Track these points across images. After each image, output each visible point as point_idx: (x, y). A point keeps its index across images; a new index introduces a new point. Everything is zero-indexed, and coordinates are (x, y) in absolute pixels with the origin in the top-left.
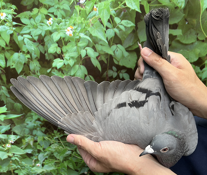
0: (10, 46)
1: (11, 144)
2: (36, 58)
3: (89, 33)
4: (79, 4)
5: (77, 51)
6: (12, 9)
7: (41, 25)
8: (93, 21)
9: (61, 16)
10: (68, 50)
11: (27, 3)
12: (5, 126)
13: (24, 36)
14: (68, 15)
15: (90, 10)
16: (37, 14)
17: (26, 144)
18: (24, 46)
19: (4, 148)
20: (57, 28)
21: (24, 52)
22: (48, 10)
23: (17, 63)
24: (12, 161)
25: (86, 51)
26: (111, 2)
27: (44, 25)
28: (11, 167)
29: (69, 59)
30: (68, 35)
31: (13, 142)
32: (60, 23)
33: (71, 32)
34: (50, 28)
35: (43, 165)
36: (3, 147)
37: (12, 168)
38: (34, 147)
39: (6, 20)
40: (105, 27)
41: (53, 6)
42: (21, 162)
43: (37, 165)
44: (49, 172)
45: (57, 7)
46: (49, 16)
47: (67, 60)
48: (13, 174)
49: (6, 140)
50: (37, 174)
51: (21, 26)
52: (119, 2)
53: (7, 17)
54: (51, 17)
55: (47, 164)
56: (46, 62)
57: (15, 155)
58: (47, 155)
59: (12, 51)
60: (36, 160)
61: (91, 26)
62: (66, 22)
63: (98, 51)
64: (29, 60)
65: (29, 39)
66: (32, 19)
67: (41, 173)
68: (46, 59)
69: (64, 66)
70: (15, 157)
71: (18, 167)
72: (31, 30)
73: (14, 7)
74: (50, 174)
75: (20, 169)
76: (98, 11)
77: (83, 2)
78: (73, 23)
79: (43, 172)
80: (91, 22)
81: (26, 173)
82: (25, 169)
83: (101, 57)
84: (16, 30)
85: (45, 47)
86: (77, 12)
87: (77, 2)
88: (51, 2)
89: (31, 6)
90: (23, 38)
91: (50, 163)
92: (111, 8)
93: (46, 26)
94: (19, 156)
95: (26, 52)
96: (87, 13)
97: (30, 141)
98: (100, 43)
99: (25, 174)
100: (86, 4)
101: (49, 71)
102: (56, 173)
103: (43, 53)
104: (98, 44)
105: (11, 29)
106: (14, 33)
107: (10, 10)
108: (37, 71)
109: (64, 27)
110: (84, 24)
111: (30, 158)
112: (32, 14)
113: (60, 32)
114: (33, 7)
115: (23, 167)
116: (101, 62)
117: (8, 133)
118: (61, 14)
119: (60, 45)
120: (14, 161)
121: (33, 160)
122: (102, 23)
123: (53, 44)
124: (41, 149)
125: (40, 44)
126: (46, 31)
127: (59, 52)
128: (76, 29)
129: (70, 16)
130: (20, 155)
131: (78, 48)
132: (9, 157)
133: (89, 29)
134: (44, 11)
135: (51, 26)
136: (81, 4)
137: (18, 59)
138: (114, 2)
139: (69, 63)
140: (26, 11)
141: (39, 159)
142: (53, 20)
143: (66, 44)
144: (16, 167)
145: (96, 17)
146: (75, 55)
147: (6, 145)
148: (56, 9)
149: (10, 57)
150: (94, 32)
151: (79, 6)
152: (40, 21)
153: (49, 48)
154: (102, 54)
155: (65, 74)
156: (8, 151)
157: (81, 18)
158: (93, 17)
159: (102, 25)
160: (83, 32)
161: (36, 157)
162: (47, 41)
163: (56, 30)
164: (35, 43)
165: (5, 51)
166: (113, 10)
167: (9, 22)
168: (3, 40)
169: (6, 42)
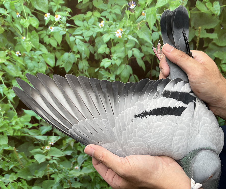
0: (61, 46)
1: (50, 146)
2: (85, 58)
3: (136, 35)
4: (130, 9)
5: (125, 51)
6: (67, 12)
7: (93, 27)
8: (141, 25)
9: (113, 19)
10: (116, 50)
11: (81, 7)
12: (46, 127)
13: (76, 37)
14: (119, 18)
15: (139, 15)
16: (91, 17)
17: (67, 145)
18: (75, 46)
19: (43, 151)
20: (108, 30)
21: (74, 52)
22: (101, 13)
23: (67, 63)
24: (50, 164)
25: (133, 52)
26: (157, 9)
27: (96, 28)
28: (48, 171)
29: (117, 59)
30: (117, 37)
31: (53, 144)
32: (110, 26)
33: (120, 34)
34: (101, 30)
35: (81, 168)
36: (42, 149)
37: (48, 173)
38: (74, 148)
39: (60, 22)
40: (151, 30)
41: (106, 10)
42: (59, 165)
43: (76, 167)
44: (87, 175)
45: (109, 11)
46: (101, 19)
47: (114, 60)
48: (49, 179)
49: (45, 141)
50: (75, 177)
51: (73, 27)
52: (164, 9)
53: (62, 19)
54: (103, 20)
55: (86, 166)
56: (95, 62)
57: (54, 158)
58: (87, 156)
59: (63, 51)
60: (74, 162)
61: (139, 29)
62: (116, 24)
63: (144, 51)
64: (79, 60)
65: (81, 40)
66: (85, 22)
67: (78, 177)
68: (95, 59)
69: (111, 66)
70: (54, 159)
71: (55, 171)
72: (83, 31)
73: (69, 10)
74: (88, 177)
75: (57, 173)
76: (146, 16)
77: (133, 8)
78: (122, 26)
79: (81, 175)
80: (139, 25)
81: (63, 177)
82: (63, 173)
83: (146, 58)
84: (68, 32)
85: (95, 47)
86: (127, 17)
87: (127, 7)
88: (105, 6)
89: (85, 10)
90: (74, 39)
91: (89, 165)
92: (157, 14)
93: (98, 28)
94: (57, 159)
95: (76, 52)
96: (136, 17)
97: (71, 142)
98: (146, 44)
99: (61, 178)
100: (135, 10)
101: (96, 70)
102: (94, 175)
103: (93, 53)
104: (144, 45)
105: (64, 30)
106: (66, 34)
107: (65, 13)
108: (85, 71)
109: (114, 29)
110: (132, 28)
111: (69, 161)
112: (85, 17)
113: (110, 34)
114: (87, 11)
115: (60, 171)
116: (146, 63)
117: (49, 134)
118: (113, 17)
119: (109, 46)
120: (52, 164)
121: (72, 162)
122: (148, 27)
123: (102, 44)
124: (81, 150)
125: (90, 44)
126: (98, 33)
127: (108, 52)
128: (125, 32)
129: (121, 19)
130: (59, 158)
131: (125, 49)
132: (47, 160)
133: (136, 32)
134: (97, 14)
135: (102, 29)
136: (131, 10)
137: (68, 59)
138: (160, 8)
139: (116, 63)
140: (80, 14)
141: (78, 161)
142: (105, 23)
143: (115, 45)
144: (53, 171)
145: (143, 21)
146: (122, 55)
147: (45, 147)
148: (109, 13)
149: (60, 56)
150: (141, 35)
151: (130, 11)
152: (92, 24)
153: (99, 48)
154: (147, 55)
155: (111, 73)
156: (46, 154)
157: (131, 22)
158: (141, 21)
159: (149, 29)
160: (131, 34)
161: (76, 159)
162: (98, 42)
163: (107, 32)
164: (86, 44)
165: (56, 51)
166: (159, 15)
167: (63, 23)
168: (56, 40)
169: (58, 42)
